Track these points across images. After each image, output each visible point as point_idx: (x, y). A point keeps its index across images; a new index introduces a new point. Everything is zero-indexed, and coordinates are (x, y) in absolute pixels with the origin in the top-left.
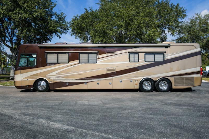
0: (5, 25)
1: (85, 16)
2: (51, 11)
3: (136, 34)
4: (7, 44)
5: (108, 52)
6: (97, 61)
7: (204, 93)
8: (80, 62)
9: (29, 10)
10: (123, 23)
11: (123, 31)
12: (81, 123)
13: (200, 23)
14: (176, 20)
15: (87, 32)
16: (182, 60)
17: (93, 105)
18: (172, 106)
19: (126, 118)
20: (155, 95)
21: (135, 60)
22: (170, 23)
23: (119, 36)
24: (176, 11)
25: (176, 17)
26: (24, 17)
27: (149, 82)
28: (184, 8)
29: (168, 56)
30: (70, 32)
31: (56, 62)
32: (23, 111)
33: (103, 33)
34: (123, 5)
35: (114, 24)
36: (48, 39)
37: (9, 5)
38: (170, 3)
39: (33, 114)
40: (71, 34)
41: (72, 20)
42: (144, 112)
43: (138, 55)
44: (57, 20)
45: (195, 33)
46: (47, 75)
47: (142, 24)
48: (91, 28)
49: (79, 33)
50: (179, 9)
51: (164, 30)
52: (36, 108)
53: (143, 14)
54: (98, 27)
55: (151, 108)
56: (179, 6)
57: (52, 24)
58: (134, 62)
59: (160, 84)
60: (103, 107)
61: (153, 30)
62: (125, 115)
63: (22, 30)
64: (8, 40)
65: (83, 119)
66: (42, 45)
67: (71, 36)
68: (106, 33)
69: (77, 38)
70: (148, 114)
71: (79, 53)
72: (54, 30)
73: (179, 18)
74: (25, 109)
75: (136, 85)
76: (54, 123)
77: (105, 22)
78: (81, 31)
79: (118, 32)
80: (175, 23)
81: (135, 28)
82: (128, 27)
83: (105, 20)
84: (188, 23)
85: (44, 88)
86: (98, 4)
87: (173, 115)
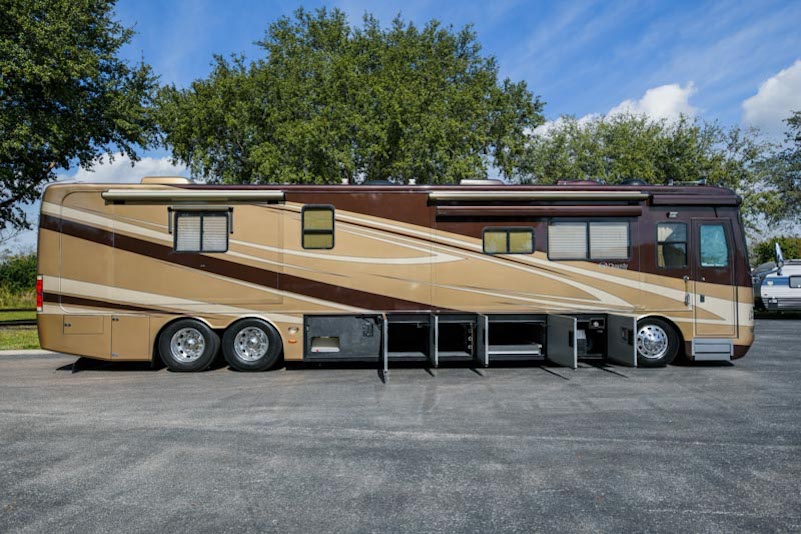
14: (518, 132)
28: (539, 98)
50: (526, 97)
69: (179, 161)
73: (524, 126)
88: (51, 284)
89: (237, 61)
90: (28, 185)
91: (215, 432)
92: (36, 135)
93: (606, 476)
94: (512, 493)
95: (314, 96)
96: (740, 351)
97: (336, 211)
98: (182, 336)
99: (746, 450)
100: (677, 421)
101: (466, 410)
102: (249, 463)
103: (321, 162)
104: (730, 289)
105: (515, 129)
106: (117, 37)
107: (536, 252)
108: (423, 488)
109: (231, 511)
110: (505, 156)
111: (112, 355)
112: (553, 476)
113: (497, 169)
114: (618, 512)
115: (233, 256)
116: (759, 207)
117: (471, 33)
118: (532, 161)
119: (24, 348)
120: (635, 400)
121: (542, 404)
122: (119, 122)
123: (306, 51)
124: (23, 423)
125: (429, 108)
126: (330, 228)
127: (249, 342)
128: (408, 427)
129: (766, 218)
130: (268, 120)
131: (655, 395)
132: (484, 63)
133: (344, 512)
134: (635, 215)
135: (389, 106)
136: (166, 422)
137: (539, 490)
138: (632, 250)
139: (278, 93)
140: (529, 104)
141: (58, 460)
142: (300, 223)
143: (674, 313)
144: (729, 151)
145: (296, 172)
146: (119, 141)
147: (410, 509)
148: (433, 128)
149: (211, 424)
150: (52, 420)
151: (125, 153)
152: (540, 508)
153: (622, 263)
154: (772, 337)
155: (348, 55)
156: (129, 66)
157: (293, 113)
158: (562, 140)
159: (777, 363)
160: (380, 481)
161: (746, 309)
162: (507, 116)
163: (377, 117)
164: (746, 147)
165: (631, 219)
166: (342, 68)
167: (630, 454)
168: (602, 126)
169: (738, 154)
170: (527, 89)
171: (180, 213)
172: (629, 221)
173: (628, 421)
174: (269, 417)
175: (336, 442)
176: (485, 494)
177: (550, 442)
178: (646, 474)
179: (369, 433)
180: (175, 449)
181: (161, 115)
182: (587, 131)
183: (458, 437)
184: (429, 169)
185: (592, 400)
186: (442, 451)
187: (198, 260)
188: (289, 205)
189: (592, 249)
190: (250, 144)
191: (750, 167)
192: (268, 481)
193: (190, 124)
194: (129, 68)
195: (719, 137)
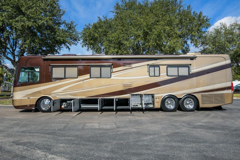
0: (5, 34)
1: (98, 25)
2: (59, 19)
3: (156, 44)
4: (8, 56)
5: (124, 65)
6: (112, 76)
7: (237, 112)
8: (91, 77)
9: (33, 17)
10: (140, 33)
11: (141, 41)
12: (89, 156)
13: (225, 33)
14: (199, 30)
15: (100, 44)
16: (210, 74)
17: (106, 130)
18: (202, 130)
19: (147, 147)
20: (180, 115)
21: (155, 74)
22: (193, 33)
23: (136, 47)
24: (199, 20)
25: (199, 27)
26: (27, 25)
27: (173, 100)
28: (208, 17)
29: (193, 69)
30: (81, 43)
31: (63, 77)
32: (17, 139)
33: (118, 43)
34: (140, 13)
35: (131, 34)
36: (57, 51)
37: (10, 12)
38: (192, 12)
39: (29, 143)
40: (82, 45)
41: (83, 29)
42: (169, 139)
43: (158, 68)
44: (66, 29)
45: (220, 44)
46: (52, 92)
47: (162, 33)
48: (105, 39)
49: (91, 44)
50: (202, 17)
51: (186, 41)
52: (34, 134)
53: (163, 23)
54: (112, 37)
55: (178, 133)
56: (202, 14)
57: (60, 34)
58: (155, 76)
59: (185, 102)
60: (119, 131)
61: (175, 41)
62: (146, 143)
63: (25, 40)
64: (10, 52)
65: (92, 150)
66: (47, 57)
67: (83, 47)
68: (122, 44)
69: (89, 50)
70: (175, 142)
71: (90, 66)
72: (62, 41)
73: (202, 28)
74: (20, 136)
75: (157, 104)
76: (53, 156)
77: (121, 31)
78: (93, 42)
79: (136, 43)
80: (198, 33)
81: (154, 38)
82: (146, 37)
83: (121, 29)
84: (212, 33)
85: (48, 107)
86: (113, 12)
87: (206, 142)
89: (104, 18)
140: (203, 20)
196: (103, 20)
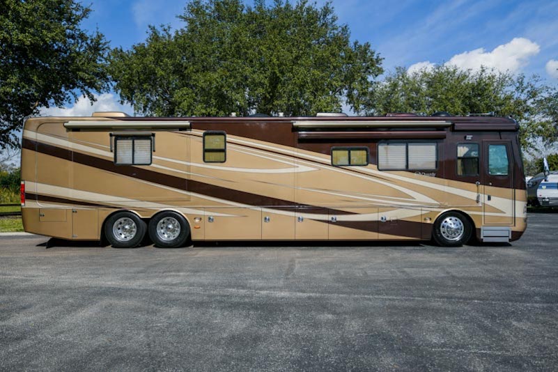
14: (364, 79)
38: (352, 40)
50: (369, 54)
86: (184, 18)
88: (30, 187)
89: (165, 30)
90: (20, 119)
91: (136, 290)
92: (23, 83)
93: (406, 324)
94: (336, 335)
95: (218, 55)
96: (516, 235)
97: (227, 135)
98: (121, 223)
99: (511, 306)
100: (464, 285)
101: (314, 276)
102: (154, 312)
103: (223, 102)
104: (510, 191)
105: (362, 77)
106: (79, 13)
107: (369, 165)
108: (273, 331)
109: (135, 346)
110: (355, 97)
111: (73, 236)
112: (367, 324)
113: (349, 106)
114: (410, 350)
115: (155, 167)
116: (537, 132)
117: (330, 8)
118: (374, 100)
119: (17, 231)
120: (436, 270)
121: (369, 272)
122: (81, 74)
123: (212, 23)
124: (6, 283)
125: (299, 62)
126: (223, 147)
127: (167, 227)
128: (271, 288)
129: (543, 141)
130: (186, 72)
131: (450, 266)
132: (340, 29)
133: (214, 348)
134: (442, 138)
135: (270, 61)
136: (103, 282)
137: (356, 334)
138: (438, 164)
139: (193, 52)
140: (371, 60)
141: (24, 308)
142: (202, 144)
143: (469, 208)
144: (516, 92)
145: (205, 108)
146: (82, 87)
147: (262, 346)
148: (302, 76)
149: (134, 284)
150: (26, 280)
151: (86, 96)
152: (354, 346)
153: (431, 172)
154: (542, 226)
155: (242, 25)
156: (88, 35)
157: (203, 67)
158: (395, 85)
159: (543, 244)
160: (244, 326)
161: (521, 206)
162: (356, 68)
163: (262, 69)
164: (529, 89)
165: (438, 141)
166: (238, 35)
167: (425, 309)
168: (425, 75)
169: (523, 95)
170: (370, 48)
171: (118, 137)
172: (437, 142)
173: (428, 285)
174: (176, 280)
175: (218, 298)
176: (316, 336)
177: (370, 299)
178: (435, 323)
179: (242, 292)
180: (106, 301)
181: (111, 69)
182: (414, 78)
183: (305, 295)
184: (299, 106)
185: (406, 269)
186: (292, 304)
187: (130, 170)
188: (194, 131)
189: (409, 162)
190: (174, 89)
191: (533, 103)
192: (166, 324)
193: (131, 75)
194: (88, 36)
195: (510, 82)
196: (161, 33)
